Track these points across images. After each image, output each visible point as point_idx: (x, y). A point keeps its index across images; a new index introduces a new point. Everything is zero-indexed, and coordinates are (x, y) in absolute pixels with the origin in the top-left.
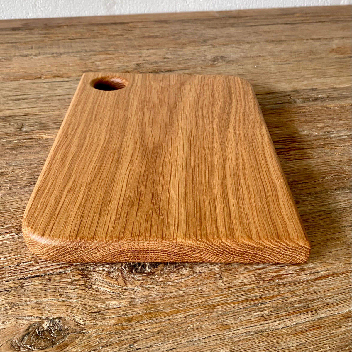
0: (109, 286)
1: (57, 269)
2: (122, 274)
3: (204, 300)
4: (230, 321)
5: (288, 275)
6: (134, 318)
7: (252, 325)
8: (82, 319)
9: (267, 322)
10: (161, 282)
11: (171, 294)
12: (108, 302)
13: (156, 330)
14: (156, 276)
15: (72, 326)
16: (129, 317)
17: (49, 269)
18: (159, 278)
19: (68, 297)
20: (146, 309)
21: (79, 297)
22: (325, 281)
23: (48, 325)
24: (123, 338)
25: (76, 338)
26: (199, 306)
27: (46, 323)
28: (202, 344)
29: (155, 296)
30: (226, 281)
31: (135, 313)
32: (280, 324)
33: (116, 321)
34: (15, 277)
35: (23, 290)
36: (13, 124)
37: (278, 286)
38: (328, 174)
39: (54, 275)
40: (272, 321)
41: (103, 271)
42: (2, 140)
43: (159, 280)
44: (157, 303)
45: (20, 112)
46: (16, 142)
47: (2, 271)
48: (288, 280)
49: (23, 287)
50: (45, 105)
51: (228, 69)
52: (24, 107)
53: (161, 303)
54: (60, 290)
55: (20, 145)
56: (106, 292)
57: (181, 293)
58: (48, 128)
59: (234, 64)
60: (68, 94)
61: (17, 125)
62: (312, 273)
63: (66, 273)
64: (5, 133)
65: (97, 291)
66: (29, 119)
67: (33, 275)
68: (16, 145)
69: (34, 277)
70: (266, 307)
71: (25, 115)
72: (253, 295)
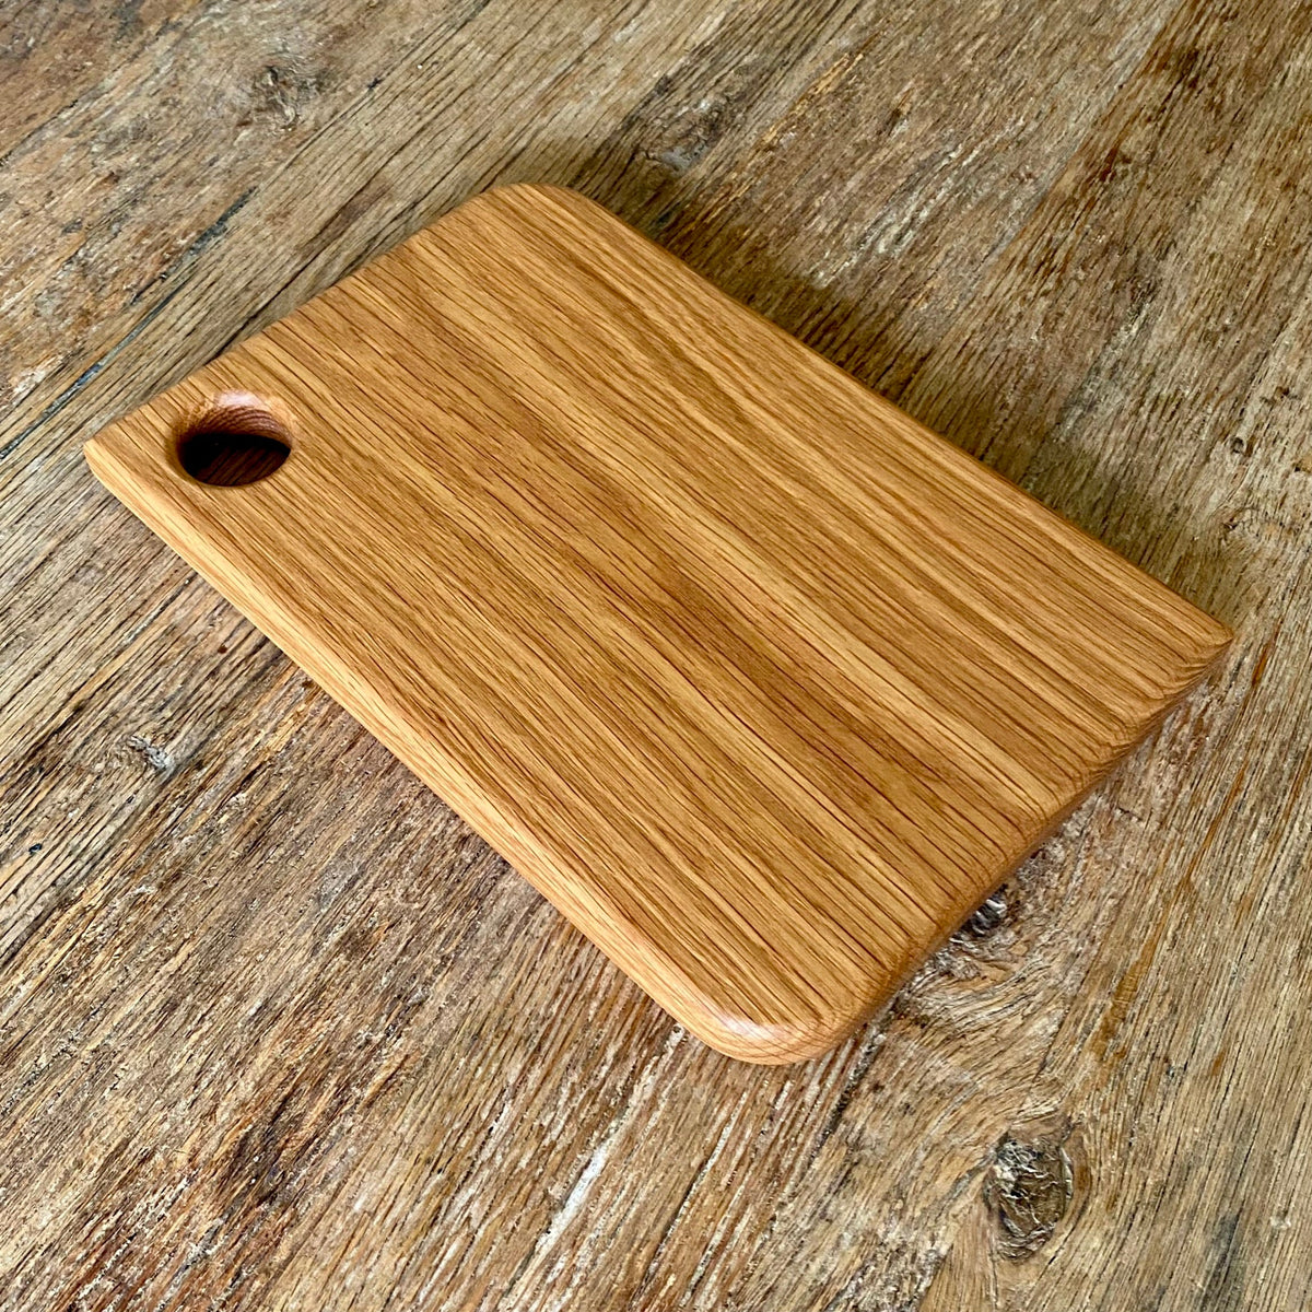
0: (985, 999)
1: (852, 1052)
2: (969, 954)
3: (1159, 882)
4: (1238, 888)
5: (1209, 712)
6: (1110, 1021)
7: (1273, 865)
8: (1038, 1105)
9: (1284, 839)
10: (1052, 910)
11: (1100, 917)
12: (1030, 1032)
13: (1166, 1009)
14: (1030, 907)
15: (1045, 1130)
16: (1101, 1027)
17: (839, 1064)
18: (1037, 906)
19: (961, 1088)
20: (1104, 985)
21: (973, 1069)
22: (1269, 674)
23: (1007, 1168)
24: (1142, 1072)
25: (1081, 1144)
26: (1166, 903)
27: (997, 1167)
28: (1251, 967)
29: (1080, 948)
30: (1143, 812)
31: (1097, 1010)
32: (1302, 824)
33: (1093, 1054)
34: (809, 1143)
35: (867, 1152)
36: (99, 767)
37: (1221, 750)
38: (1001, 386)
39: (867, 1070)
40: (1287, 829)
41: (933, 980)
42: (179, 848)
43: (1045, 911)
44: (1104, 959)
45: (37, 708)
46: (226, 817)
47: (767, 1155)
48: (1218, 722)
49: (857, 1146)
50: (67, 629)
51: (362, 125)
52: (16, 680)
53: (1107, 952)
54: (926, 1089)
55: (253, 819)
56: (1000, 1016)
57: (1110, 902)
58: (229, 709)
59: (350, 89)
60: (62, 535)
61: (121, 759)
62: (1235, 676)
63: (882, 1048)
64: (136, 814)
65: (982, 1029)
66: (122, 715)
67: (833, 1107)
68: (244, 829)
69: (842, 1108)
70: (1252, 810)
71: (79, 710)
72: (1210, 803)
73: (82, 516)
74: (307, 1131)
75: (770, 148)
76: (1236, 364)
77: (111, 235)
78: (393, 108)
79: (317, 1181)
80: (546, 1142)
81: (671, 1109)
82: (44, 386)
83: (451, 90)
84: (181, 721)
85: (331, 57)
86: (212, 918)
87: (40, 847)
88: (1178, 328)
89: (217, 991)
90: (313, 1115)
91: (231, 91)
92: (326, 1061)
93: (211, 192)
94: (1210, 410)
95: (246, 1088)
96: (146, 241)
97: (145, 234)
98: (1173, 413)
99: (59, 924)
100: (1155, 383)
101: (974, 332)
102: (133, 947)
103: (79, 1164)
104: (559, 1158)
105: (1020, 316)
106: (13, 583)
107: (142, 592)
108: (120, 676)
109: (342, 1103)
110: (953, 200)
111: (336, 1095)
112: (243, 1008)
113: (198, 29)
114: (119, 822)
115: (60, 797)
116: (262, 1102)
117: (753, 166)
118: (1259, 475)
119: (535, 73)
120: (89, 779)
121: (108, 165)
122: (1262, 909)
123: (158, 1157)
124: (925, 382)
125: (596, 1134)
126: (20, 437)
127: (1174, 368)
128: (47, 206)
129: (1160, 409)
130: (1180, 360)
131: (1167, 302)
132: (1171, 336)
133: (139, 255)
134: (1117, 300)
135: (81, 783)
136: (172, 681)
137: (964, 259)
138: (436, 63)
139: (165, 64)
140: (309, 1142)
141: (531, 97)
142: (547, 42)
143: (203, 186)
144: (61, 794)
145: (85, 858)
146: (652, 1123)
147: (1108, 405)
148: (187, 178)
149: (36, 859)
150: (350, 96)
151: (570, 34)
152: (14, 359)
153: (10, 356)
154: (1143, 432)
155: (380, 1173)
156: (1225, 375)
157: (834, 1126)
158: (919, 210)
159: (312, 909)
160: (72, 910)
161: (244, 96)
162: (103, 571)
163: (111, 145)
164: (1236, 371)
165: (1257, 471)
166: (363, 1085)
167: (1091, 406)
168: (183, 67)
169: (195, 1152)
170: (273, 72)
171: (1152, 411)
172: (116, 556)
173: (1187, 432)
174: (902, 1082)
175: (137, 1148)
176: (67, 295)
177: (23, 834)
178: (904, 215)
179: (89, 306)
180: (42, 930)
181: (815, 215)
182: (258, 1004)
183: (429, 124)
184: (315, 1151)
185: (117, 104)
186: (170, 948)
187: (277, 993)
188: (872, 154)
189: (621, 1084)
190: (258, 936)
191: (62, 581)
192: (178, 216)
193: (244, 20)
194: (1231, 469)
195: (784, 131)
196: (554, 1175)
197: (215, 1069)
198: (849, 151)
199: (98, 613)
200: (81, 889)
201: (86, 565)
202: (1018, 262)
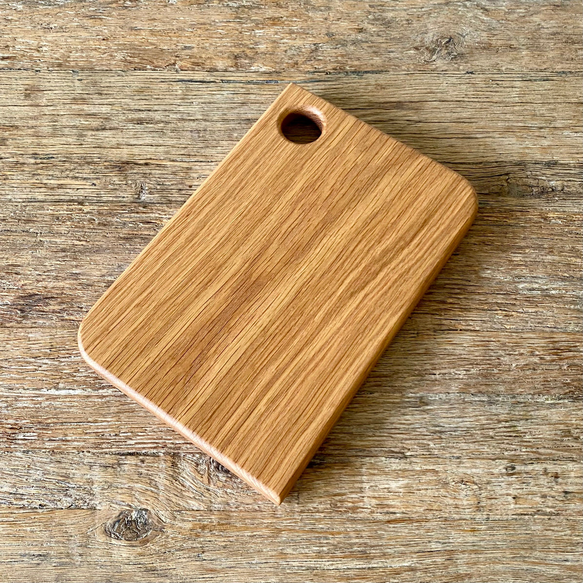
0: (194, 481)
1: (151, 448)
2: (208, 469)
3: (274, 521)
4: (289, 551)
5: (363, 510)
6: (208, 527)
7: (306, 560)
8: (164, 515)
9: (321, 560)
10: (242, 488)
11: (247, 506)
12: (190, 502)
13: (223, 544)
15: (155, 522)
16: (204, 524)
17: (145, 446)
19: (157, 487)
20: (221, 519)
21: (165, 489)
22: (396, 526)
23: (136, 515)
24: (194, 546)
25: (156, 536)
26: (267, 527)
27: (134, 512)
28: (258, 568)
29: (232, 504)
30: (302, 503)
31: (210, 520)
32: (332, 565)
33: (192, 526)
34: (113, 450)
35: (119, 469)
36: (130, 182)
37: (348, 521)
38: (477, 364)
39: (148, 455)
40: (326, 560)
41: (193, 461)
42: (115, 219)
43: (240, 486)
44: (232, 514)
45: (140, 154)
46: (132, 225)
47: (103, 439)
48: (361, 515)
49: (119, 465)
50: (173, 142)
51: (445, 82)
52: (147, 142)
53: (235, 514)
54: (150, 477)
55: (135, 233)
56: (191, 489)
57: (256, 507)
58: (170, 202)
59: (461, 68)
60: (205, 117)
61: (136, 186)
62: (387, 513)
63: (158, 456)
64: (120, 202)
65: (183, 485)
66: (151, 176)
67: (129, 451)
68: (131, 232)
69: (130, 454)
70: (327, 543)
71: (146, 164)
72: (321, 526)
73: (215, 118)
74: (46, 309)
75: (545, 219)
76: (559, 450)
77: (334, 47)
78: (462, 86)
79: (33, 321)
80: (75, 374)
81: (103, 403)
82: (258, 74)
83: (487, 98)
84: (158, 192)
85: (472, 52)
86: (97, 243)
87: (95, 185)
88: (561, 419)
89: (75, 259)
90: (52, 307)
91: (430, 35)
92: (69, 301)
93: (377, 61)
94: (524, 450)
95: (51, 285)
96: (340, 58)
97: (342, 56)
98: (510, 436)
99: (73, 206)
100: (522, 422)
101: (499, 341)
102: (76, 229)
103: (7, 259)
104: (71, 380)
105: (522, 354)
106: (180, 117)
107: (199, 152)
108: (165, 166)
109: (59, 313)
110: (571, 299)
111: (61, 310)
112: (74, 269)
113: (453, 5)
114: (115, 199)
115: (114, 179)
116: (49, 292)
117: (530, 218)
118: (500, 484)
119: (521, 118)
120: (124, 182)
121: (366, 25)
122: (285, 563)
123: (20, 276)
124: (458, 336)
125: (85, 386)
126: (235, 82)
127: (537, 427)
128: (334, 22)
129: (509, 430)
130: (544, 427)
131: (575, 408)
132: (555, 418)
133: (332, 60)
134: (561, 388)
135: (122, 181)
136: (171, 181)
137: (539, 319)
138: (498, 84)
139: (427, 7)
140: (44, 312)
141: (507, 124)
142: (541, 112)
143: (377, 56)
144: (115, 179)
145: (98, 199)
146: (96, 400)
147: (497, 409)
148: (377, 50)
149: (91, 187)
150: (458, 70)
151: (553, 117)
152: (263, 58)
153: (264, 57)
154: (491, 429)
155: (42, 335)
156: (548, 448)
157: (123, 455)
158: (554, 289)
159: (115, 267)
160: (80, 207)
161: (431, 39)
162: (199, 137)
163: (376, 19)
164: (554, 452)
165: (502, 482)
166: (68, 314)
167: (490, 403)
168: (430, 14)
169: (25, 285)
170: (450, 40)
171: (505, 427)
172: (207, 136)
173: (503, 446)
174: (148, 469)
175: (19, 270)
176: (300, 53)
177: (97, 178)
178: (547, 285)
179: (300, 63)
180: (69, 203)
181: (520, 253)
182: (77, 272)
183: (464, 101)
184: (42, 315)
185: (397, 8)
186: (82, 239)
187: (83, 274)
188: (573, 256)
189: (104, 385)
190: (98, 258)
191: (189, 129)
192: (358, 59)
193: (470, 15)
194: (496, 471)
195: (559, 218)
196: (66, 382)
197: (52, 274)
198: (568, 247)
199: (183, 146)
200: (87, 204)
201: (198, 131)
202: (552, 340)
